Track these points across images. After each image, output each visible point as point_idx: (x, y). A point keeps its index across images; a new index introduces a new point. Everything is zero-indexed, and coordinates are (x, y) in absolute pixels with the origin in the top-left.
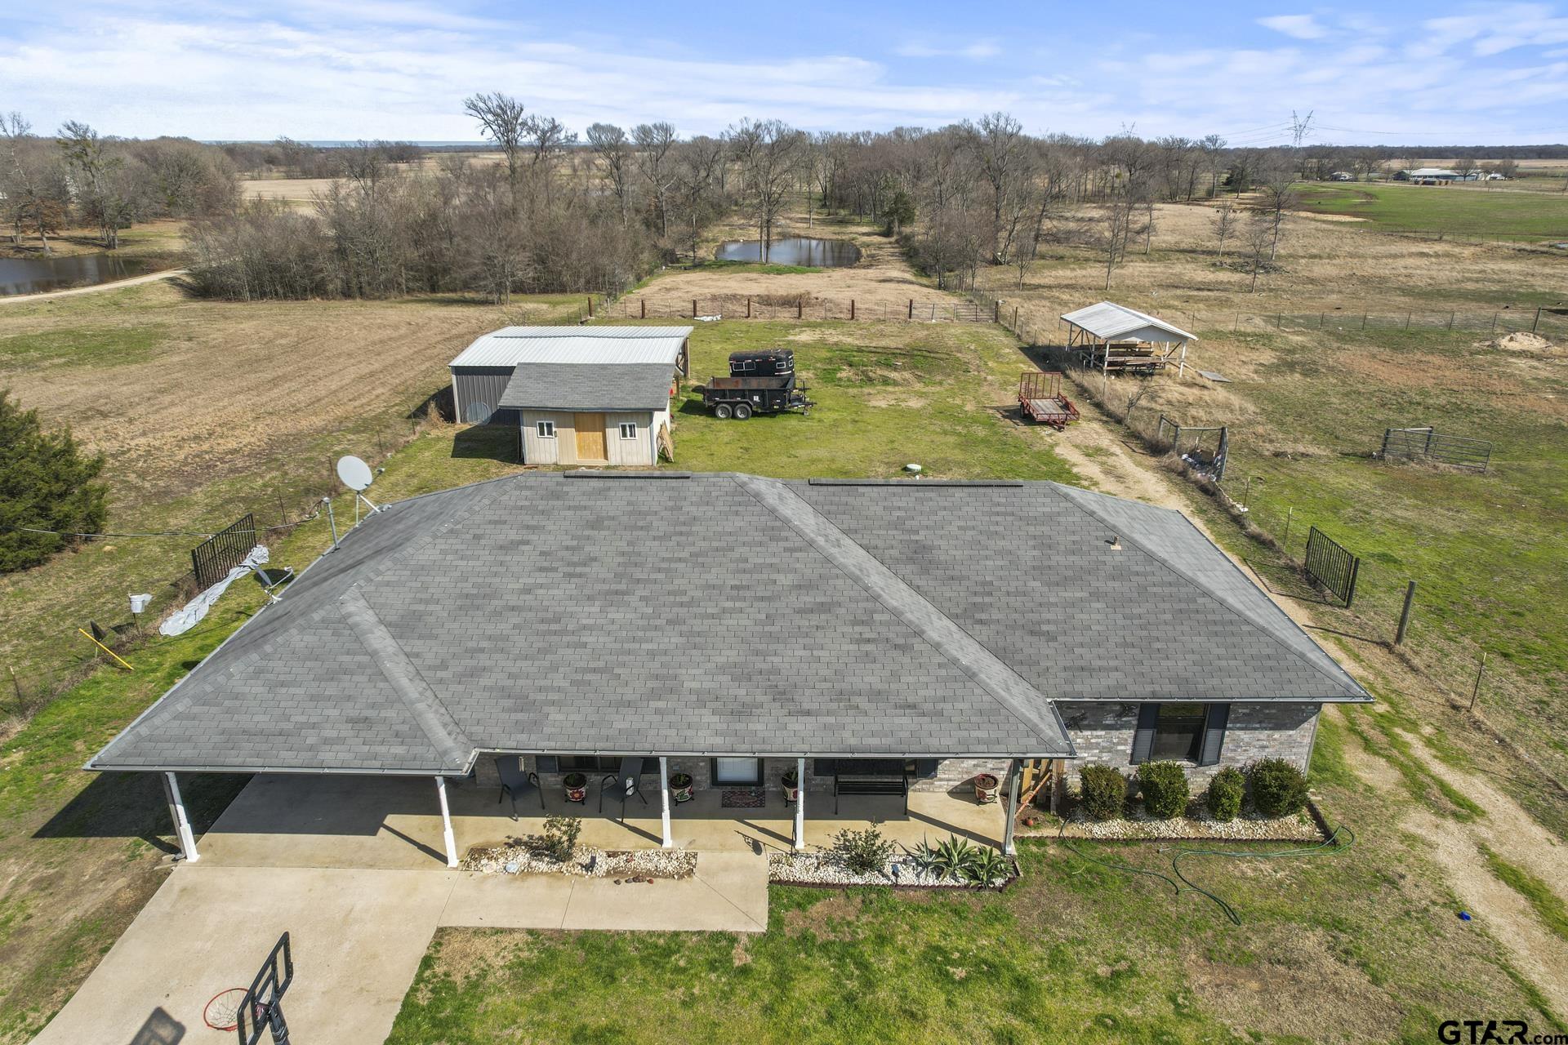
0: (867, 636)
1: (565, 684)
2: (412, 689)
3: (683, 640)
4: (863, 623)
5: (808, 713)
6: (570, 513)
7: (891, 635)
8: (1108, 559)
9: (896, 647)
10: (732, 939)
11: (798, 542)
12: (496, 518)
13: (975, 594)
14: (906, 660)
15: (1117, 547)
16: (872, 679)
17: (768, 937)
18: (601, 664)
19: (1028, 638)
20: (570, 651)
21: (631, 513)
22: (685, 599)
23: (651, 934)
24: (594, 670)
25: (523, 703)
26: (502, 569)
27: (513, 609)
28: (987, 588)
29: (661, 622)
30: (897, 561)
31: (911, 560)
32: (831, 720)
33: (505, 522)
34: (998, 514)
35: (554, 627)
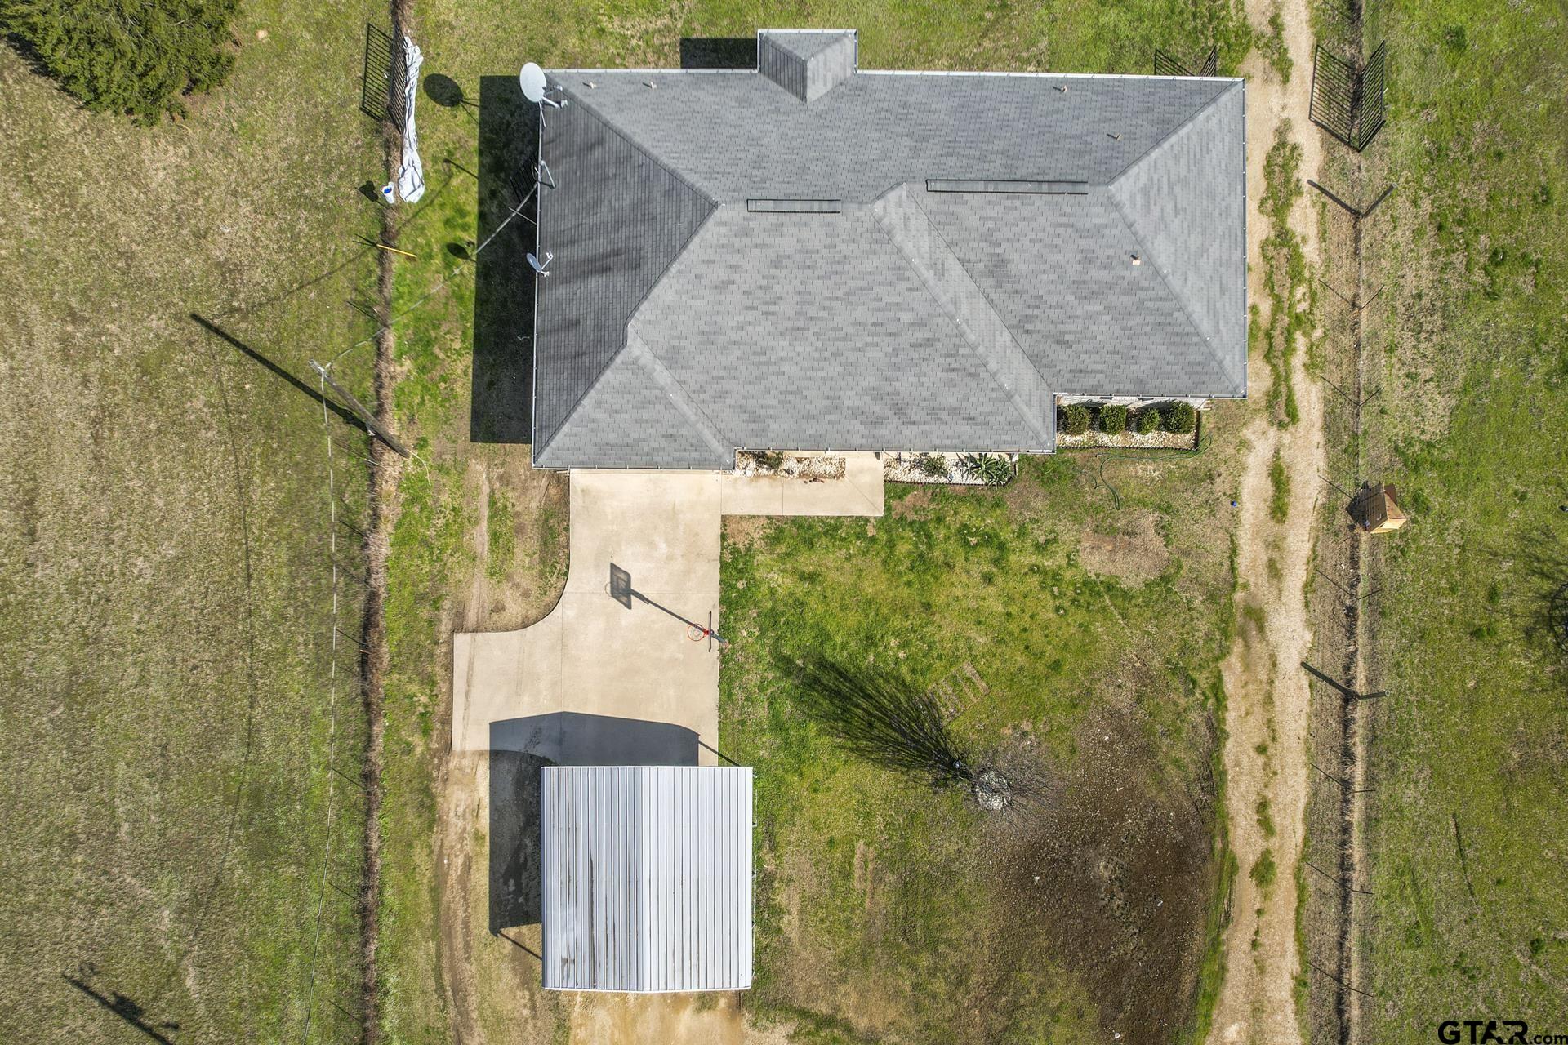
0: (952, 366)
1: (774, 402)
2: (688, 411)
3: (841, 369)
4: (952, 355)
5: (914, 423)
6: (757, 251)
7: (968, 366)
8: (1126, 274)
9: (969, 375)
10: (867, 520)
11: (917, 284)
12: (707, 258)
13: (1029, 307)
14: (974, 385)
15: (1137, 263)
16: (951, 398)
17: (884, 520)
18: (794, 388)
19: (1054, 346)
20: (775, 377)
21: (800, 251)
22: (842, 334)
23: (827, 517)
24: (791, 393)
25: (755, 418)
26: (721, 308)
27: (735, 343)
28: (1037, 302)
29: (827, 354)
30: (982, 274)
31: (992, 274)
32: (926, 428)
33: (714, 262)
34: (1062, 225)
35: (763, 358)
